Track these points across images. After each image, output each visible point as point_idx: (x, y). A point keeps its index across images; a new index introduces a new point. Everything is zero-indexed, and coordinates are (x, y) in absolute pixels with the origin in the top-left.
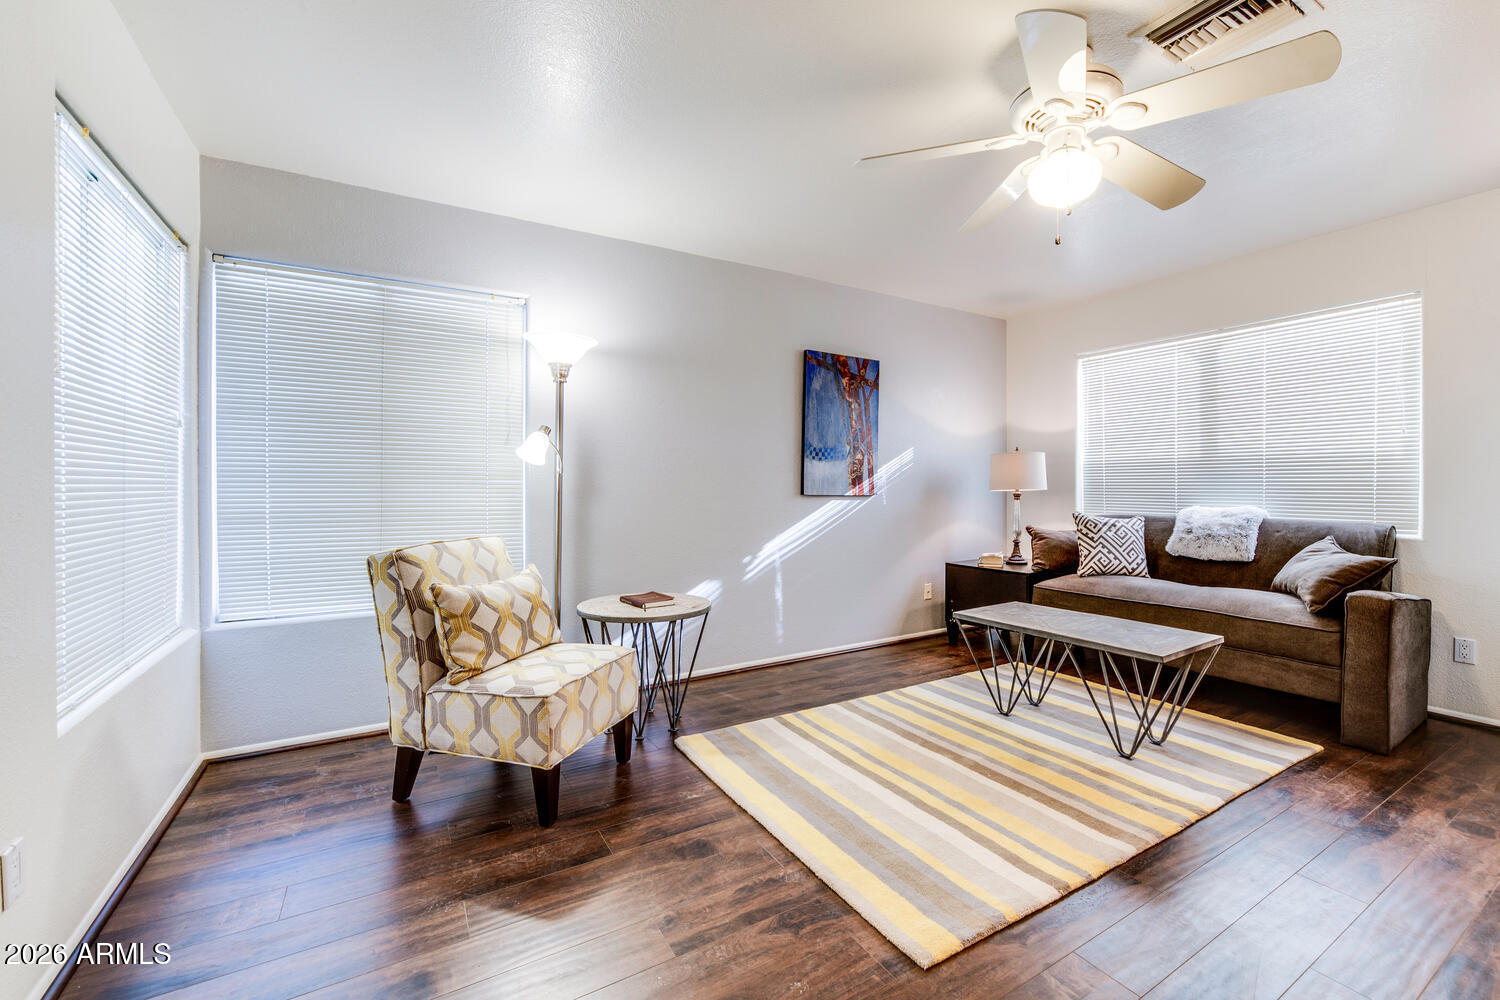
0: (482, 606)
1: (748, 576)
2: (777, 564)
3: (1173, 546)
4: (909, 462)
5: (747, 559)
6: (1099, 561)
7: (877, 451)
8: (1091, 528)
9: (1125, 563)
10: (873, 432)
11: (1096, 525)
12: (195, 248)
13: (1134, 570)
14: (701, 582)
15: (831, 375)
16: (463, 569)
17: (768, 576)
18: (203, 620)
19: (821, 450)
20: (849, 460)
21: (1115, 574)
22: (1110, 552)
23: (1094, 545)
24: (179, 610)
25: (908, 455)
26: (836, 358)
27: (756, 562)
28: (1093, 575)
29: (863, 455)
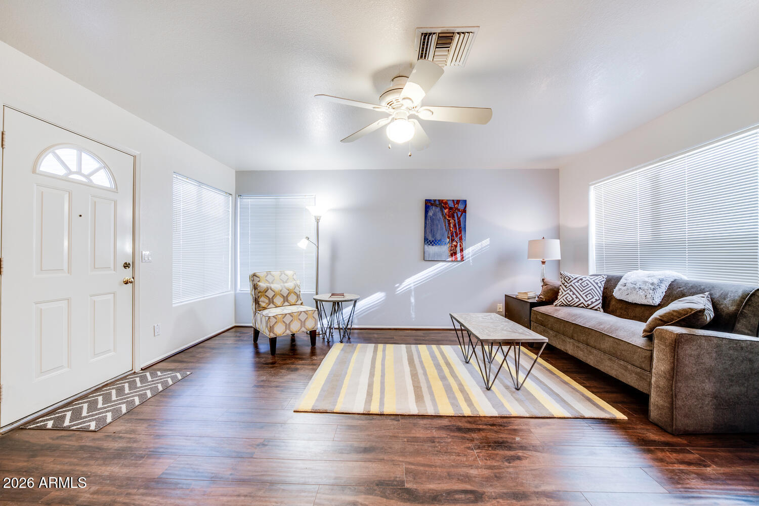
0: (270, 290)
1: (397, 293)
2: (413, 288)
3: (618, 293)
4: (487, 246)
5: (397, 285)
6: (566, 298)
7: (465, 240)
8: (567, 280)
9: (582, 301)
10: (463, 232)
11: (570, 279)
12: (234, 195)
13: (589, 305)
14: (376, 292)
15: (438, 209)
16: (274, 280)
17: (408, 293)
18: (235, 290)
19: (433, 241)
20: (448, 245)
21: (577, 306)
22: (574, 294)
23: (566, 289)
24: (229, 287)
25: (486, 242)
26: (441, 202)
27: (402, 286)
28: (562, 306)
29: (457, 243)
